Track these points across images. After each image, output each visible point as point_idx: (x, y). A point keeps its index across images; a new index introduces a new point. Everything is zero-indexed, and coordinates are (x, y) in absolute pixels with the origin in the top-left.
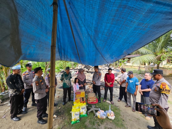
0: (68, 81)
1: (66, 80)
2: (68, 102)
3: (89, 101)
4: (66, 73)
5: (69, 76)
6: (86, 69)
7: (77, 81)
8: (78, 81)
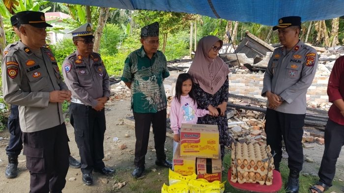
0: (149, 87)
1: (142, 82)
2: (154, 170)
3: (237, 176)
4: (143, 53)
5: (157, 65)
6: (243, 55)
7: (187, 87)
8: (190, 88)
